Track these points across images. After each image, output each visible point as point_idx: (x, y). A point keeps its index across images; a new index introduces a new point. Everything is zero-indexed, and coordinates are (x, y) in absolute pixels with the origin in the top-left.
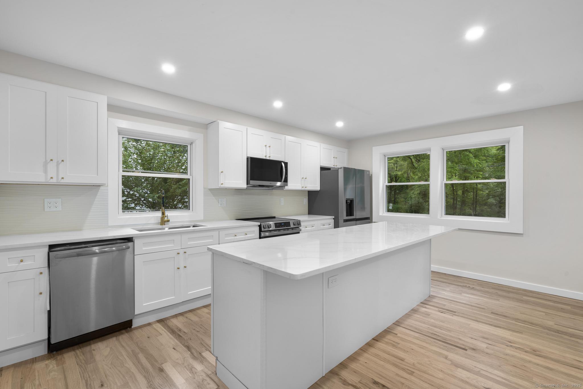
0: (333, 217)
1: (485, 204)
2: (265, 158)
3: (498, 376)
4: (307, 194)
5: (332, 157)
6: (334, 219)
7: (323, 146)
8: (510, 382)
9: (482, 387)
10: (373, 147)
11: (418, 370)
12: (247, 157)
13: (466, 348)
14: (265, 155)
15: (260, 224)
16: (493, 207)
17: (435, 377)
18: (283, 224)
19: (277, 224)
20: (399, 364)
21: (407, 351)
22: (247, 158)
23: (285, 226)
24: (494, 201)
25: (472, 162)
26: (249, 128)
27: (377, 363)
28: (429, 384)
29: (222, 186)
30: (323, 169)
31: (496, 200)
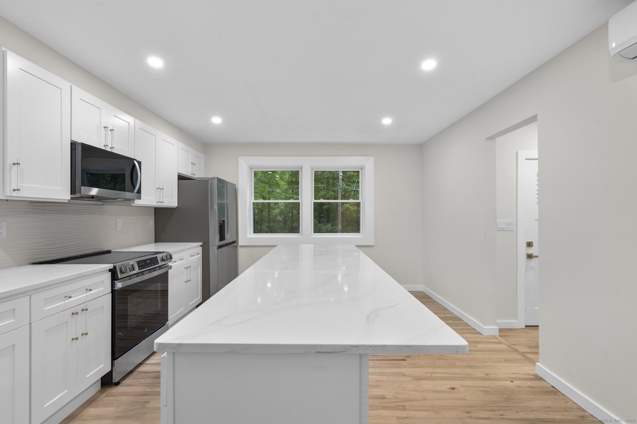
0: (201, 244)
1: (275, 221)
2: (103, 148)
3: (443, 373)
4: (154, 212)
5: (190, 164)
6: (201, 246)
7: (182, 145)
8: (452, 374)
9: (448, 389)
10: (239, 158)
11: (403, 401)
12: (71, 140)
13: (404, 358)
14: (104, 144)
15: (112, 267)
16: (280, 224)
17: (418, 400)
18: (148, 262)
19: (140, 263)
20: (387, 404)
21: (377, 385)
22: (71, 144)
23: (152, 265)
24: (281, 219)
25: (280, 184)
26: (74, 87)
27: (372, 417)
28: (424, 411)
29: (15, 194)
30: (181, 178)
31: (282, 218)
